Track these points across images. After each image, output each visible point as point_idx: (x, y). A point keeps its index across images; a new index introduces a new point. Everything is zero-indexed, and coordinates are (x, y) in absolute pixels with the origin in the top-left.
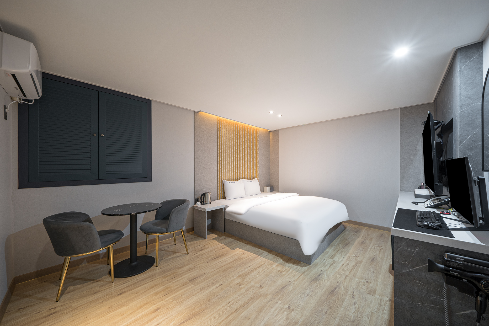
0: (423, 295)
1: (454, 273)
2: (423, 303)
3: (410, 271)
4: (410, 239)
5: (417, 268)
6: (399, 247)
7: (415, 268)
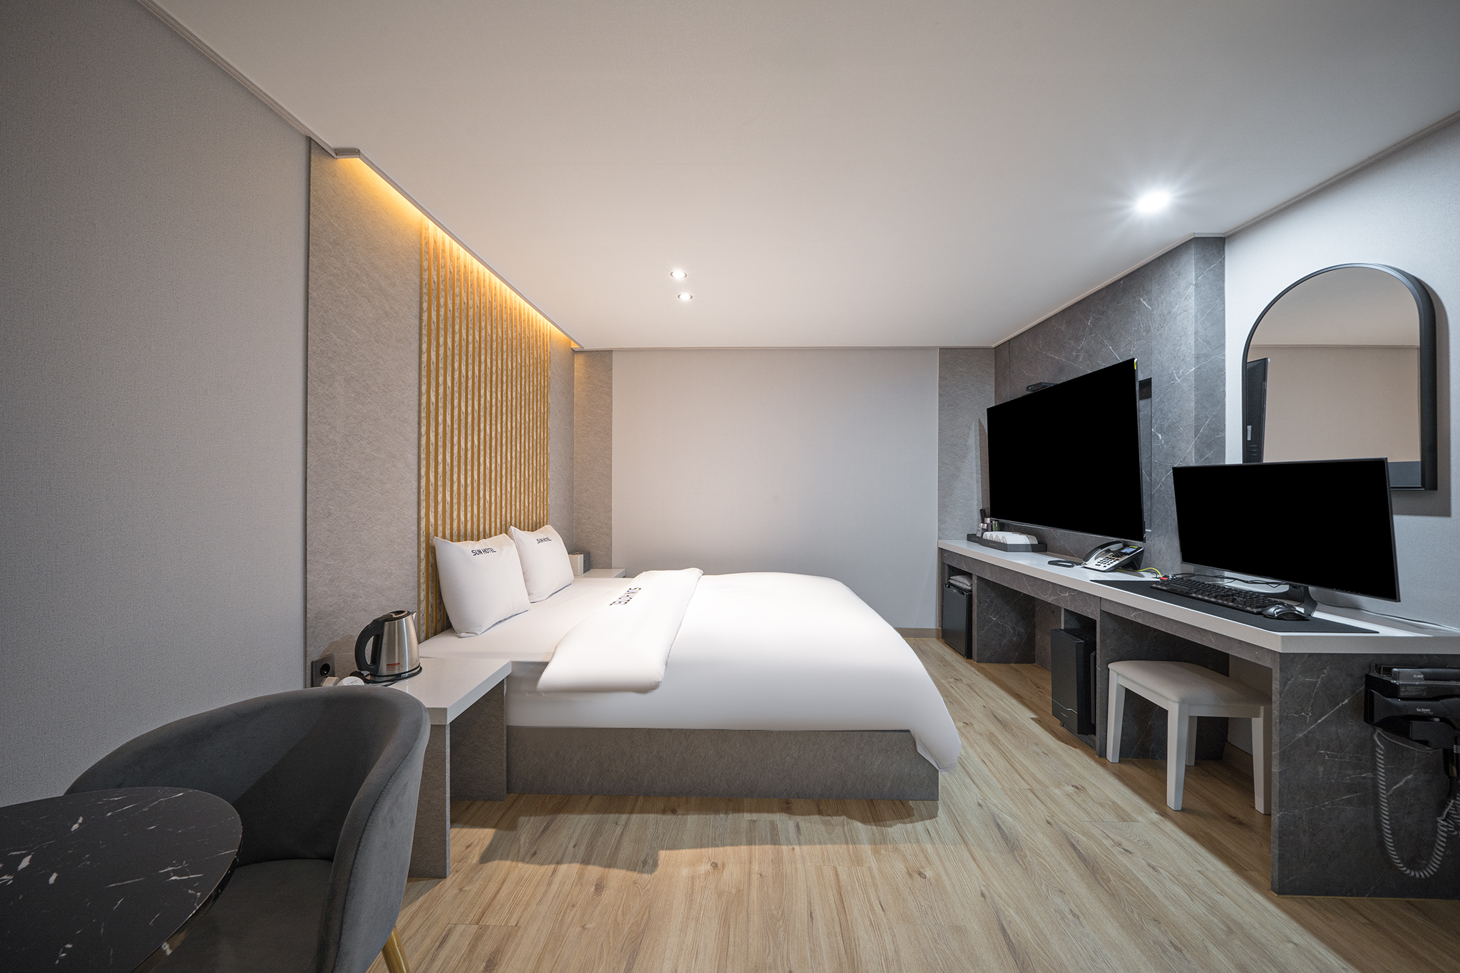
0: (1333, 778)
1: (1423, 710)
2: (1333, 799)
3: (1309, 732)
4: (1310, 654)
5: (1323, 719)
6: (1289, 680)
7: (1319, 721)
